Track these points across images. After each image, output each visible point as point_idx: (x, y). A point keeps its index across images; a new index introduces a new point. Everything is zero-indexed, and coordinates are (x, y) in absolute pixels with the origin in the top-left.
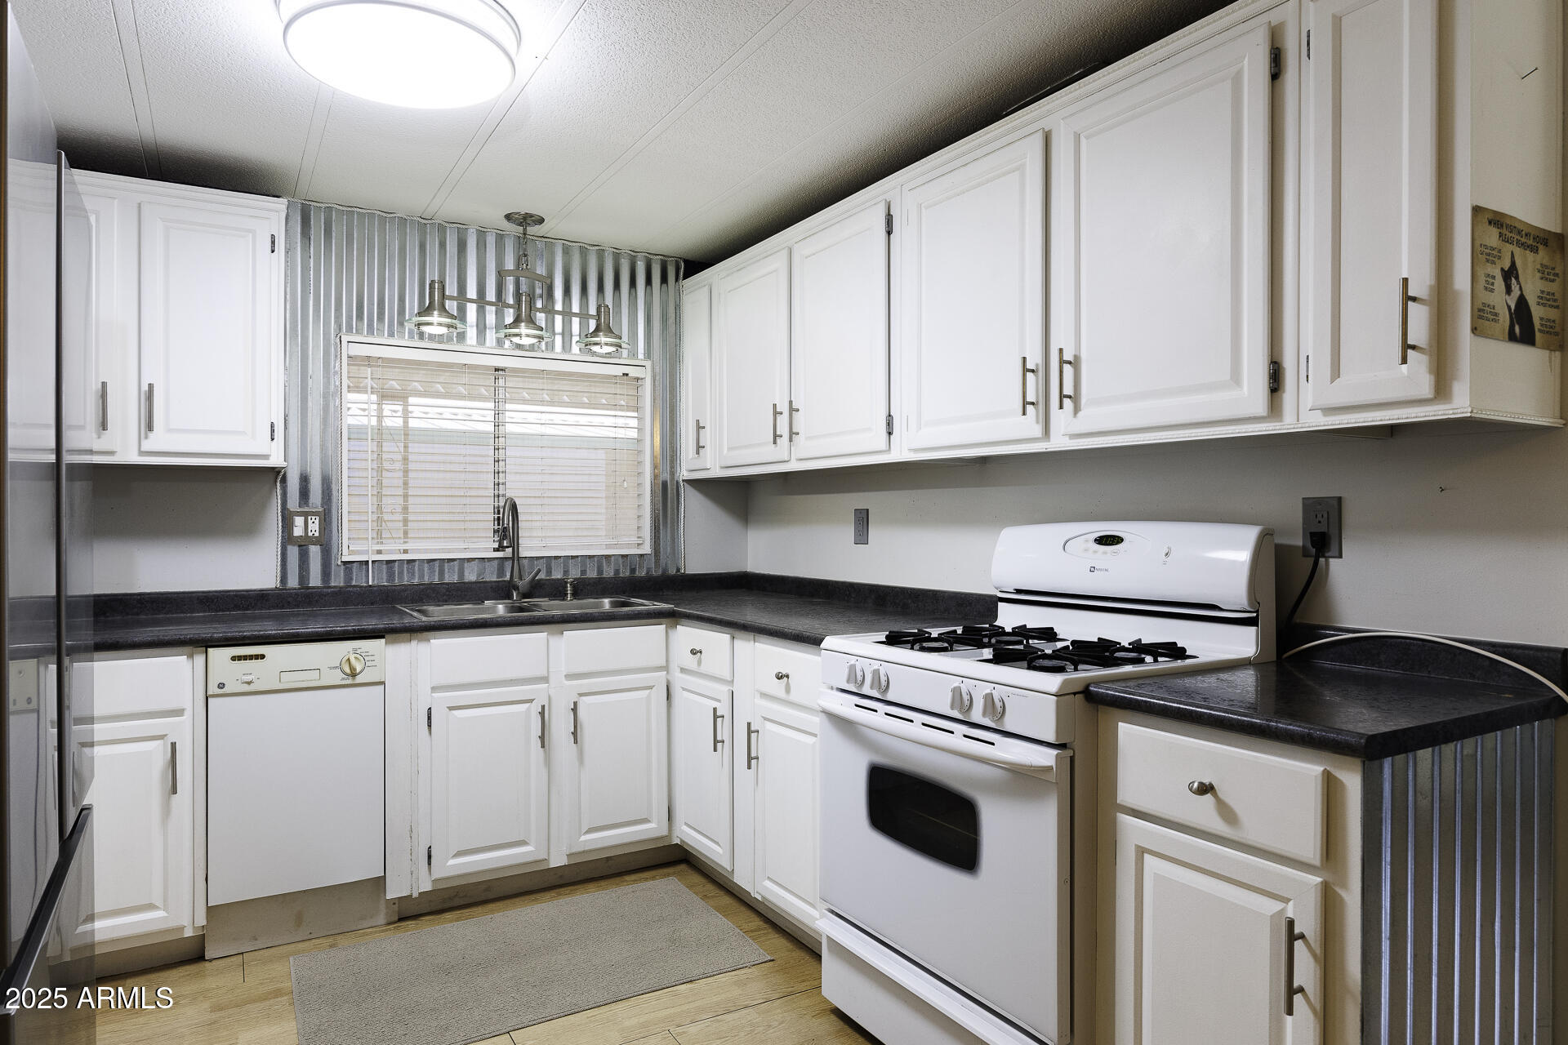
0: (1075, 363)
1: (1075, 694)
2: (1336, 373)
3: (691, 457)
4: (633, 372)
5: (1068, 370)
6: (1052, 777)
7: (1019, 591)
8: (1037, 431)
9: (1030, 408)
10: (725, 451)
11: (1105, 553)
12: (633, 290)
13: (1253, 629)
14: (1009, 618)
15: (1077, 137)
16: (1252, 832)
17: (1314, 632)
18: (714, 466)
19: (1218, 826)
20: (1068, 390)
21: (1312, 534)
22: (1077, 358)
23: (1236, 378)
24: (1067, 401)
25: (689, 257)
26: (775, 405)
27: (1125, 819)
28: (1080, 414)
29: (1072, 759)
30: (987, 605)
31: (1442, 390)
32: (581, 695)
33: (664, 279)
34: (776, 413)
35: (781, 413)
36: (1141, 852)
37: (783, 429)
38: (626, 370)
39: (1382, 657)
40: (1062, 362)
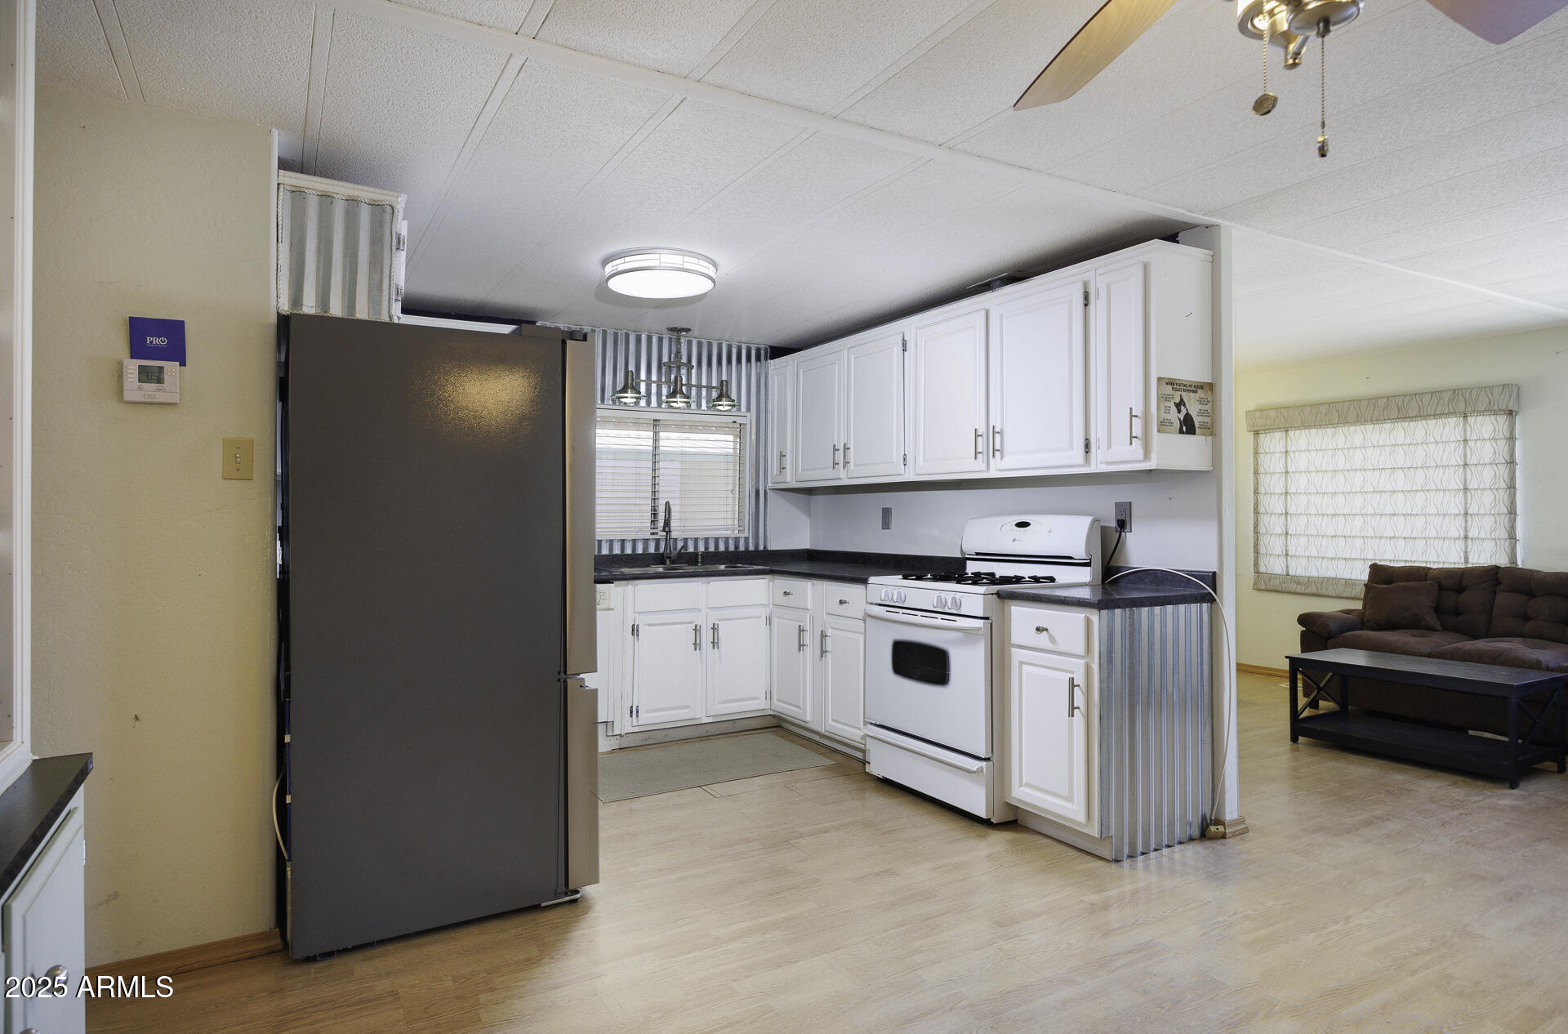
0: (1001, 433)
1: (992, 594)
2: (1109, 446)
3: (775, 474)
4: (739, 420)
5: (998, 437)
6: (982, 632)
7: (977, 554)
8: (984, 467)
9: (979, 456)
10: (800, 471)
11: (1020, 531)
12: (739, 365)
13: (1088, 569)
14: (972, 568)
15: (1001, 317)
16: (1062, 647)
17: (1119, 569)
18: (791, 480)
19: (1050, 647)
20: (998, 447)
21: (1118, 521)
22: (1002, 430)
23: (1071, 447)
24: (997, 453)
25: (774, 347)
26: (834, 446)
27: (1014, 650)
28: (1004, 460)
29: (991, 624)
30: (961, 563)
31: (1147, 456)
32: (720, 620)
33: (758, 359)
34: (835, 450)
35: (838, 450)
36: (1021, 663)
37: (840, 460)
38: (735, 419)
39: (1147, 580)
40: (994, 433)
